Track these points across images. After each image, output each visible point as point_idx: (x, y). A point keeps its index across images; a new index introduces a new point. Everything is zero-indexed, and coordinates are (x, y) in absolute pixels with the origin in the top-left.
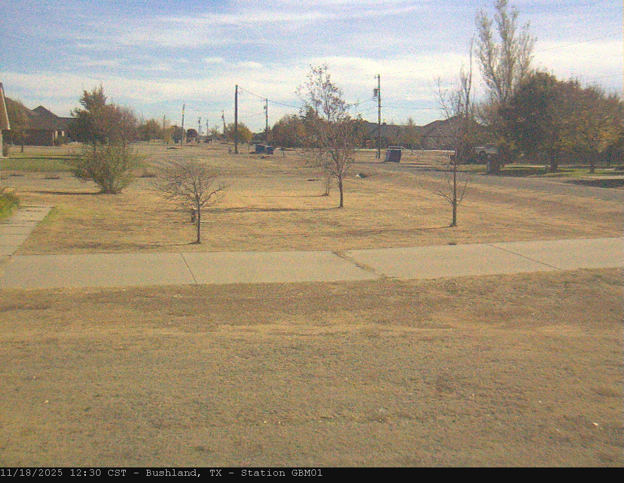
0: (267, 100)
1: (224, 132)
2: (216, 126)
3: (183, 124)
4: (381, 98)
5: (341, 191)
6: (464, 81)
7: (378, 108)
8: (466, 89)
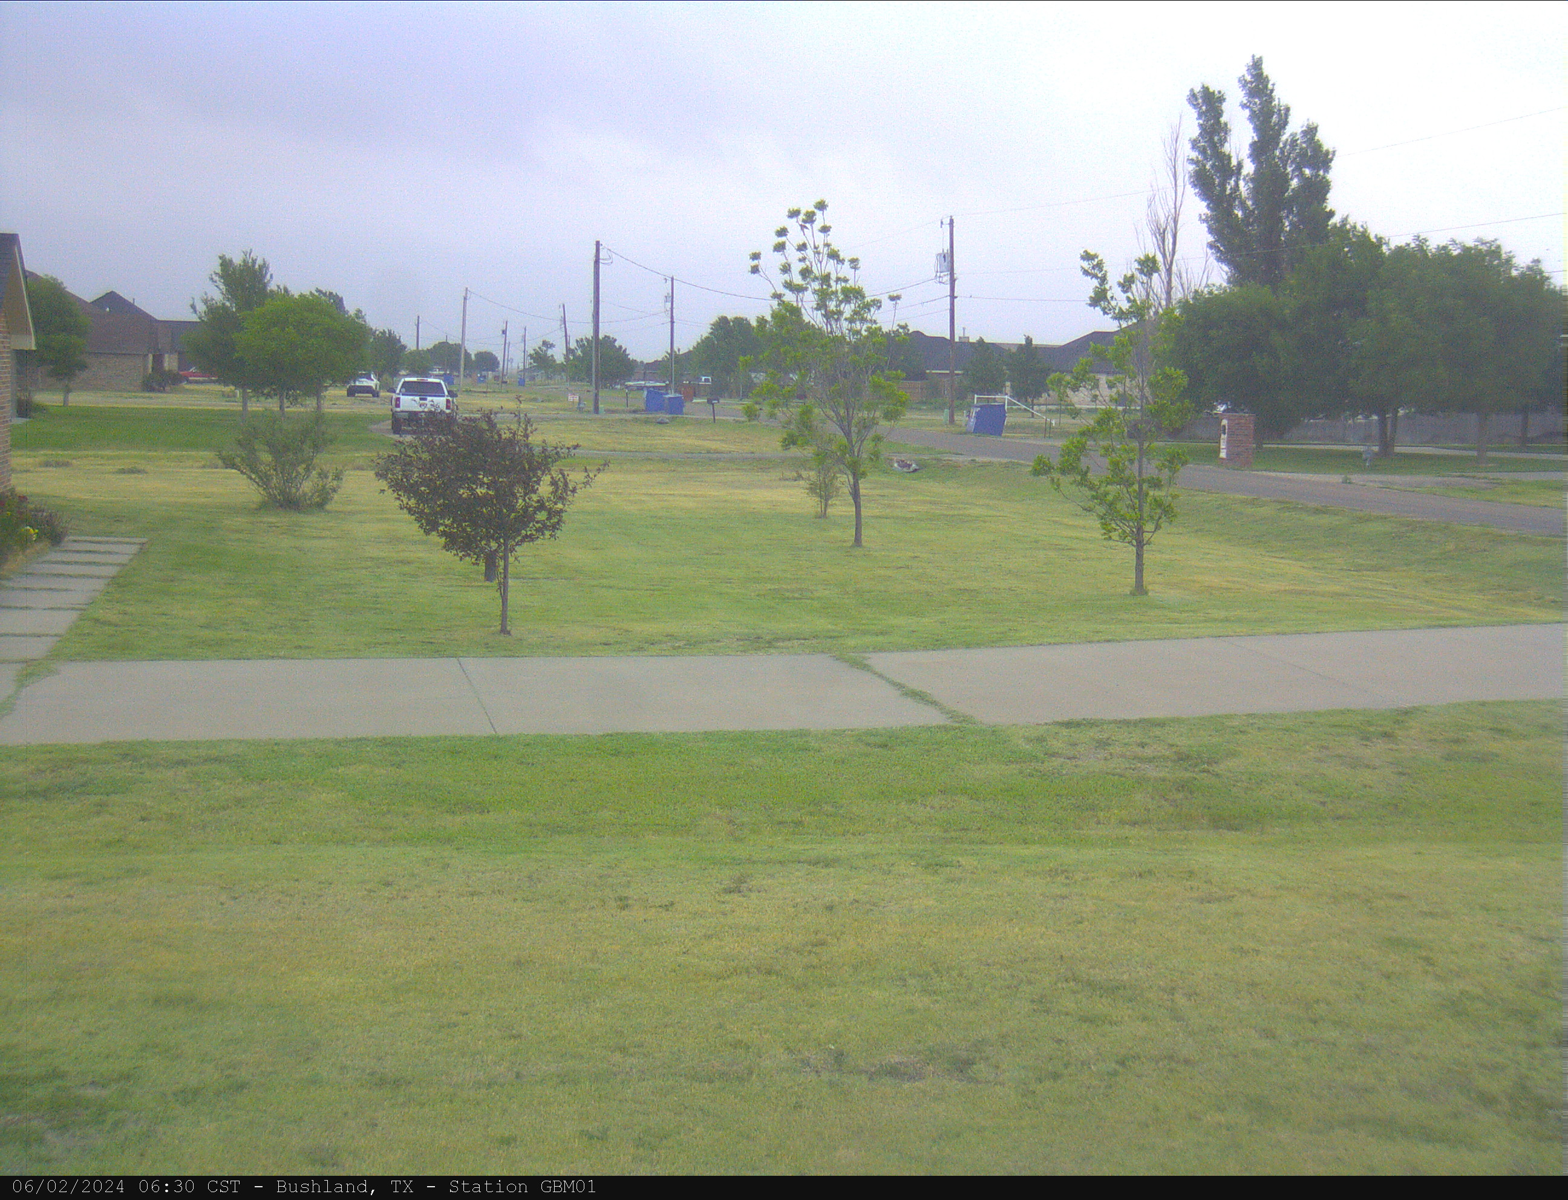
0: (672, 279)
1: (566, 357)
2: (545, 343)
3: (463, 339)
4: (955, 276)
5: (858, 506)
6: (1160, 234)
7: (949, 298)
8: (1164, 256)
